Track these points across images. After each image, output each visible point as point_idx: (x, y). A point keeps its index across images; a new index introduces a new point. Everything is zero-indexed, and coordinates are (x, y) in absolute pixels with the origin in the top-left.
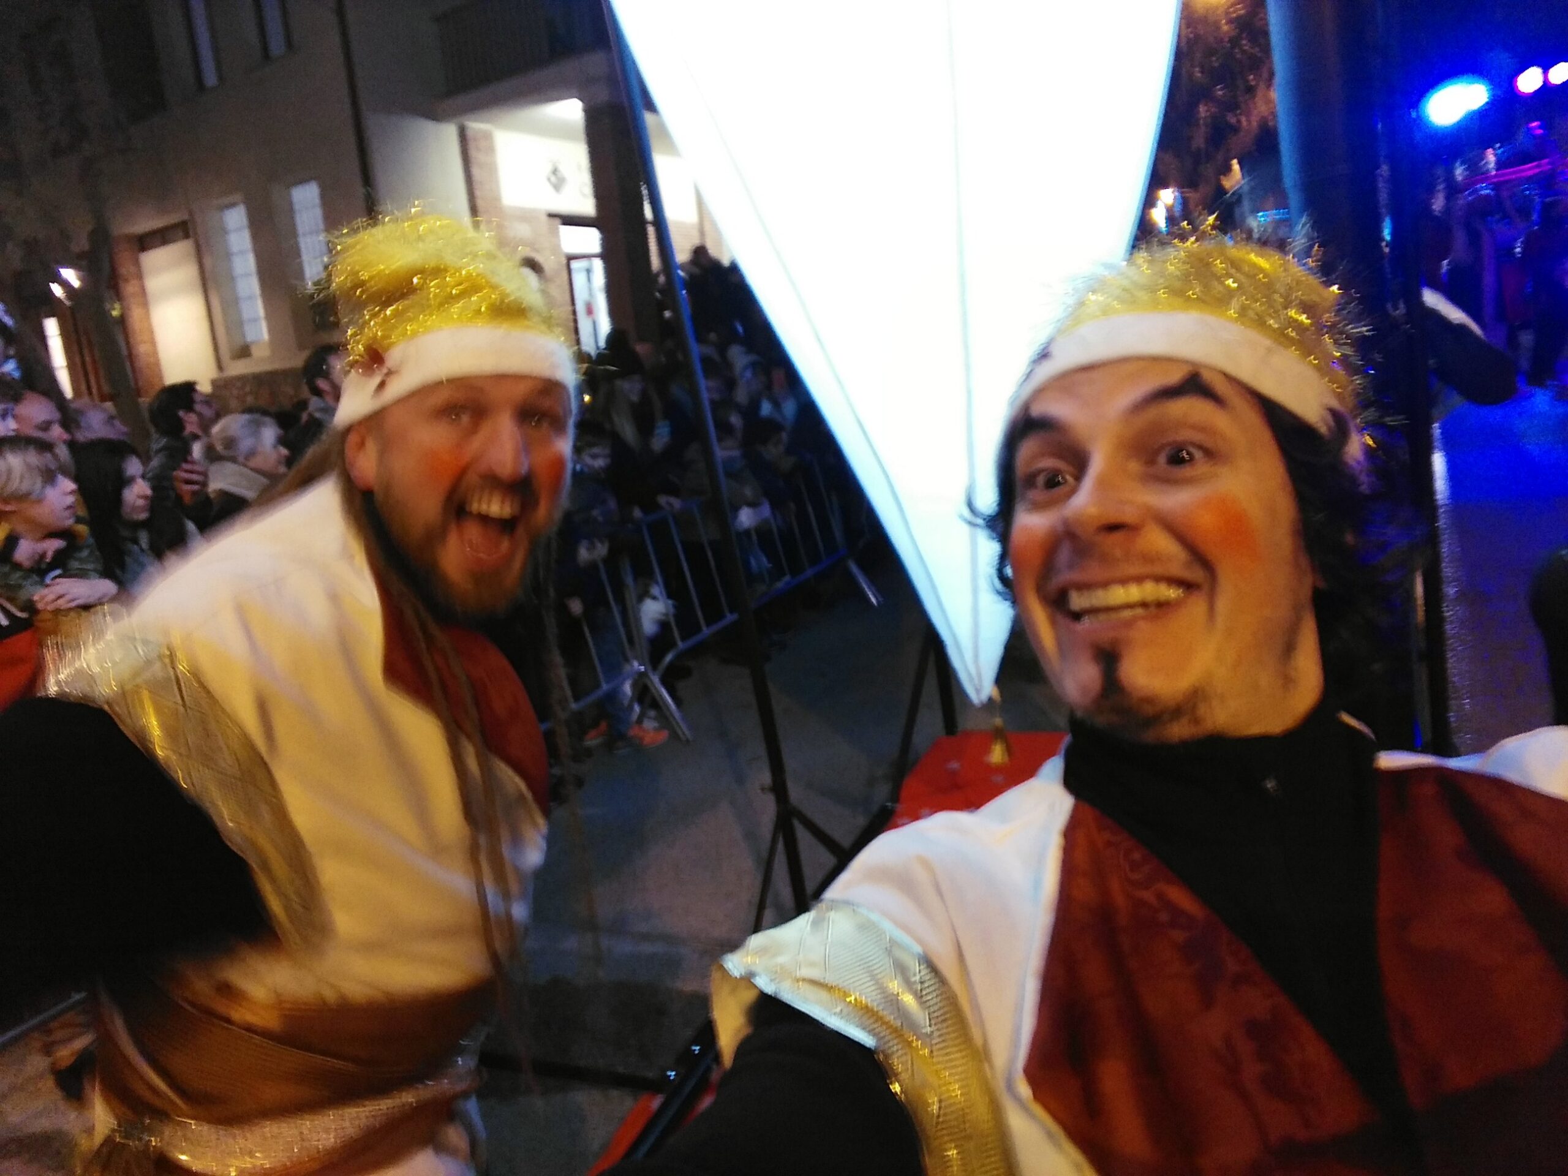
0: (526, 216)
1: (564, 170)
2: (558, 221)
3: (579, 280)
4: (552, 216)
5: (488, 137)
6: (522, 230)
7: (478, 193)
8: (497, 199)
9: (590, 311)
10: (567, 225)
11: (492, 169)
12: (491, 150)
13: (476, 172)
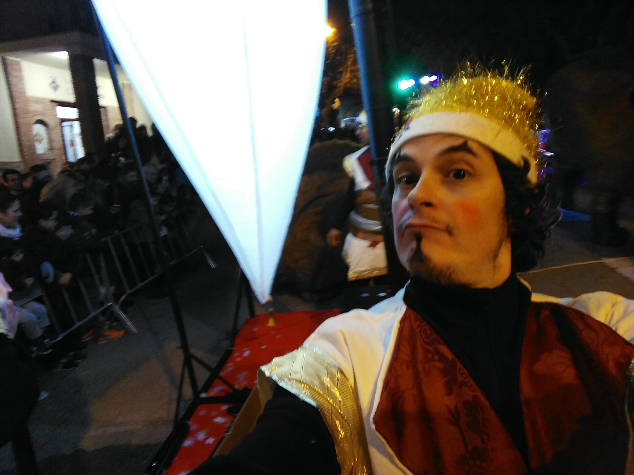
0: (39, 101)
1: (59, 81)
2: (55, 104)
3: (67, 130)
4: (53, 101)
5: (18, 64)
6: (37, 107)
7: (14, 89)
8: (24, 92)
9: (72, 144)
10: (61, 106)
11: (21, 79)
12: (20, 70)
13: (12, 79)
